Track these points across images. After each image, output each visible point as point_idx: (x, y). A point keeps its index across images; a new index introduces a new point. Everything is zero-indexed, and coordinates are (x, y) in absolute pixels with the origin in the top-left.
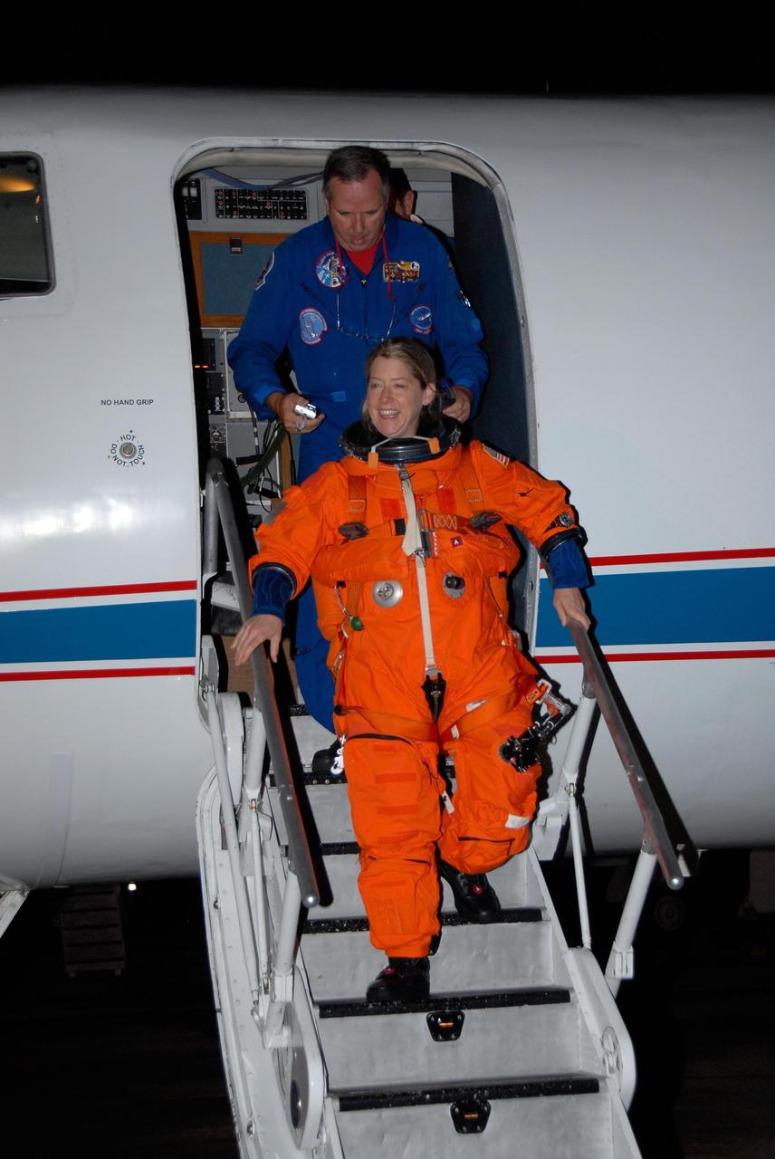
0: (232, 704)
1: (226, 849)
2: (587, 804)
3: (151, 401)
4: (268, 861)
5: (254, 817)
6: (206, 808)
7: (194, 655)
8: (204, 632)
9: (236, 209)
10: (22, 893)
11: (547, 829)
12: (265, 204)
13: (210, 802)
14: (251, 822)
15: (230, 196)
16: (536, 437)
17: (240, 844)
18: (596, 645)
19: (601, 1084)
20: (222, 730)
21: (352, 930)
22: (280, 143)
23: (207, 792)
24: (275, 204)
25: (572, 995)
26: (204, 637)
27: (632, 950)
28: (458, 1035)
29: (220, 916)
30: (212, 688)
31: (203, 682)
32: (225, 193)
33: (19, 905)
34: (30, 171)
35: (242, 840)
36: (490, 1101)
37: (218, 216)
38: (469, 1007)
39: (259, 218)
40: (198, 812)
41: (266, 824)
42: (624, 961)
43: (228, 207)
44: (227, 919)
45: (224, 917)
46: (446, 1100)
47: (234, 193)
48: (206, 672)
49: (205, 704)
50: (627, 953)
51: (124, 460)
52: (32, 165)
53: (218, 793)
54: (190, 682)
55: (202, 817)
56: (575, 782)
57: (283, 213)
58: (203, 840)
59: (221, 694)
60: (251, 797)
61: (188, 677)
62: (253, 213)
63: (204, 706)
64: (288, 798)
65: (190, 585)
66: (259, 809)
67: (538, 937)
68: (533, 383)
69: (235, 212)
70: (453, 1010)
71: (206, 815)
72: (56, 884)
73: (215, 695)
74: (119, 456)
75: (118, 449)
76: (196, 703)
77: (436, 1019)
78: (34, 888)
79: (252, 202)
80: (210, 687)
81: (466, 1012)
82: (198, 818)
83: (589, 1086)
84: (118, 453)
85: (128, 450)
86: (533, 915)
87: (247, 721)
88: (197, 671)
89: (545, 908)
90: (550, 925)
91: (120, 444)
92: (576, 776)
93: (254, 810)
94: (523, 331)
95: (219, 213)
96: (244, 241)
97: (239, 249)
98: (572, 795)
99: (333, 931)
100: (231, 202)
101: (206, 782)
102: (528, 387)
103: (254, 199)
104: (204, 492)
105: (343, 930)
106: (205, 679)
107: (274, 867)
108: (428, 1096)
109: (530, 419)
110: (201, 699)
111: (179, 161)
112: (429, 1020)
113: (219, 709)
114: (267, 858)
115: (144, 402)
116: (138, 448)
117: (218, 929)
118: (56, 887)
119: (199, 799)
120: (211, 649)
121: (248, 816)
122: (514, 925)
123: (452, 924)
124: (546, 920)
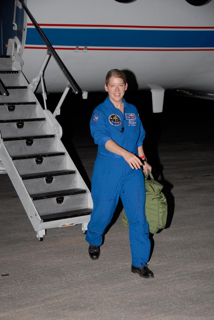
11: (34, 85)
18: (51, 45)
19: (55, 136)
25: (46, 119)
27: (60, 109)
28: (23, 127)
36: (33, 139)
38: (25, 121)
42: (58, 111)
46: (25, 139)
56: (42, 74)
67: (35, 107)
70: (22, 122)
77: (18, 124)
81: (24, 122)
83: (53, 136)
86: (34, 103)
89: (37, 102)
92: (43, 73)
98: (41, 77)
108: (21, 138)
112: (17, 124)
122: (30, 105)
123: (17, 105)
124: (37, 104)
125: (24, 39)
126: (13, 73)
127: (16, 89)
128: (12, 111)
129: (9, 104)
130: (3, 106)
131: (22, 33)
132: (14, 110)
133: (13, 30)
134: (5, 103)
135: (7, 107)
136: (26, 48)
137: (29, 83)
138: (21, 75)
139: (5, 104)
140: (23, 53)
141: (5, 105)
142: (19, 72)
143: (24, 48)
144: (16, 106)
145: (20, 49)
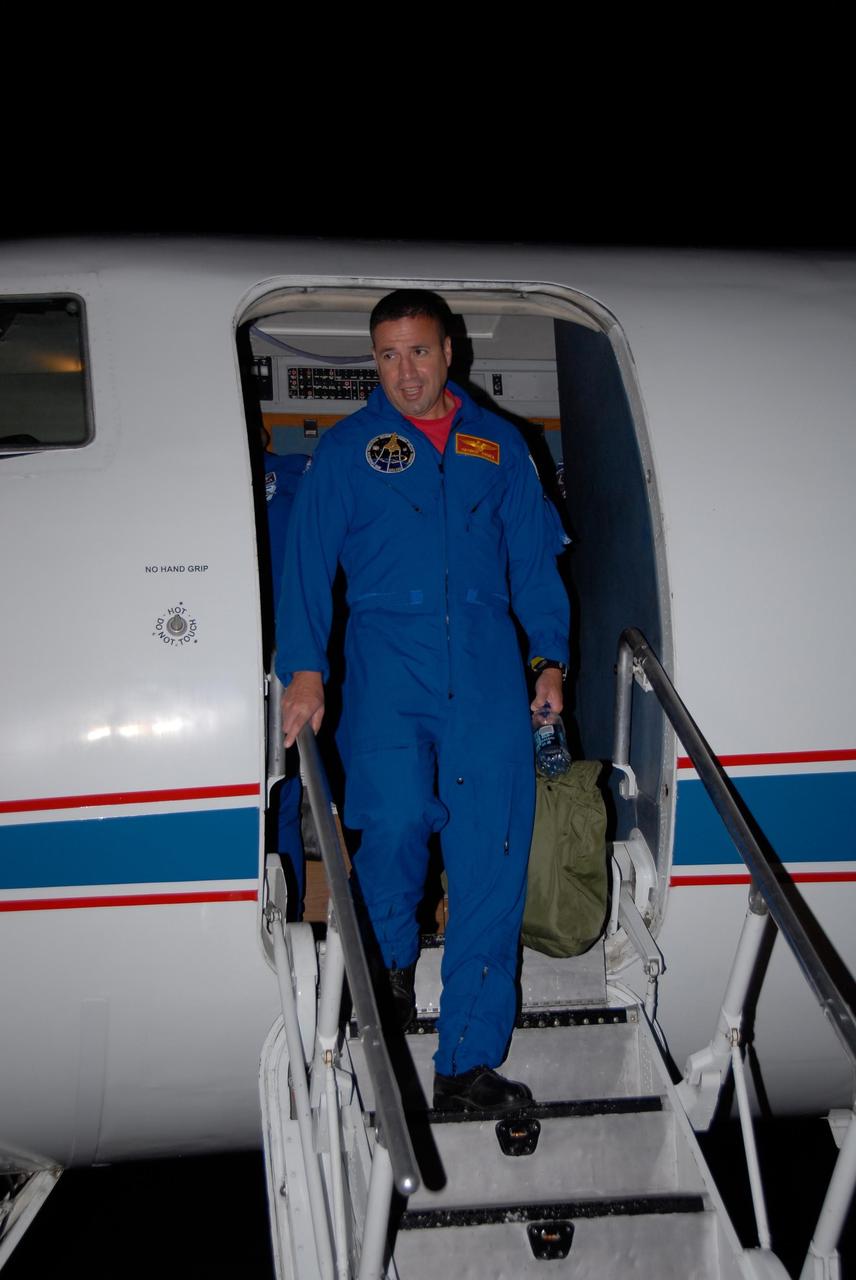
0: (303, 935)
1: (296, 1118)
2: (760, 1055)
3: (206, 568)
4: (348, 1133)
5: (330, 1074)
6: (271, 1067)
7: (256, 877)
8: (268, 851)
9: (311, 389)
10: (54, 1174)
11: (702, 1089)
12: (343, 384)
13: (276, 1061)
14: (325, 1080)
15: (305, 375)
16: (669, 610)
17: (312, 1110)
20: (291, 967)
21: (458, 1225)
22: (361, 281)
23: (272, 1046)
24: (354, 384)
26: (269, 856)
27: (836, 1254)
29: (288, 1207)
30: (279, 916)
31: (267, 910)
32: (299, 371)
33: (50, 1188)
34: (70, 314)
35: (315, 1105)
37: (291, 397)
39: (336, 398)
40: (261, 1073)
41: (346, 1084)
42: (827, 1269)
43: (302, 387)
44: (297, 1209)
45: (293, 1207)
47: (309, 373)
48: (272, 899)
49: (270, 937)
50: (830, 1258)
51: (171, 637)
52: (72, 307)
53: (286, 1049)
54: (251, 911)
55: (266, 1079)
56: (739, 1026)
57: (362, 394)
58: (267, 1108)
59: (289, 924)
60: (325, 1048)
61: (251, 903)
62: (329, 394)
63: (268, 940)
64: (375, 1044)
65: (252, 789)
66: (336, 1065)
67: (699, 1234)
68: (664, 547)
69: (310, 393)
71: (271, 1076)
72: (94, 1162)
73: (282, 926)
74: (166, 633)
75: (164, 625)
76: (260, 936)
78: (68, 1167)
79: (329, 383)
80: (276, 915)
82: (261, 1081)
84: (165, 630)
85: (177, 625)
86: (692, 1204)
87: (321, 957)
88: (260, 896)
89: (707, 1195)
90: (715, 1218)
91: (168, 618)
92: (739, 1019)
93: (329, 1064)
94: (649, 487)
95: (293, 393)
96: (319, 424)
97: (314, 432)
98: (735, 1043)
99: (433, 1226)
100: (305, 382)
101: (272, 1035)
102: (658, 552)
103: (331, 378)
104: (269, 677)
105: (446, 1224)
106: (270, 906)
107: (355, 1140)
109: (661, 588)
110: (266, 930)
111: (243, 300)
113: (287, 941)
114: (346, 1128)
115: (197, 568)
116: (189, 623)
117: (286, 1224)
118: (94, 1165)
119: (263, 1055)
120: (278, 870)
121: (323, 1074)
122: (668, 1217)
123: (587, 1215)
124: (711, 1211)
125: (668, 839)
126: (597, 1023)
127: (599, 1117)
128: (552, 1256)
129: (532, 1211)
130: (498, 1227)
131: (658, 806)
132: (566, 1253)
133: (621, 797)
134: (513, 1209)
135: (520, 1229)
136: (677, 881)
137: (677, 1077)
138: (639, 1029)
139: (509, 1214)
140: (663, 911)
141: (511, 1221)
142: (629, 1013)
143: (668, 882)
144: (579, 1224)
145: (651, 890)
